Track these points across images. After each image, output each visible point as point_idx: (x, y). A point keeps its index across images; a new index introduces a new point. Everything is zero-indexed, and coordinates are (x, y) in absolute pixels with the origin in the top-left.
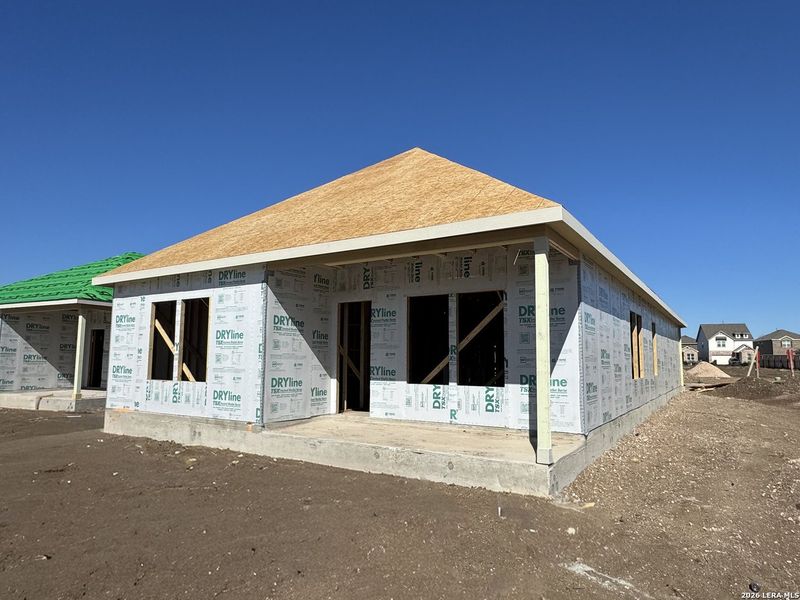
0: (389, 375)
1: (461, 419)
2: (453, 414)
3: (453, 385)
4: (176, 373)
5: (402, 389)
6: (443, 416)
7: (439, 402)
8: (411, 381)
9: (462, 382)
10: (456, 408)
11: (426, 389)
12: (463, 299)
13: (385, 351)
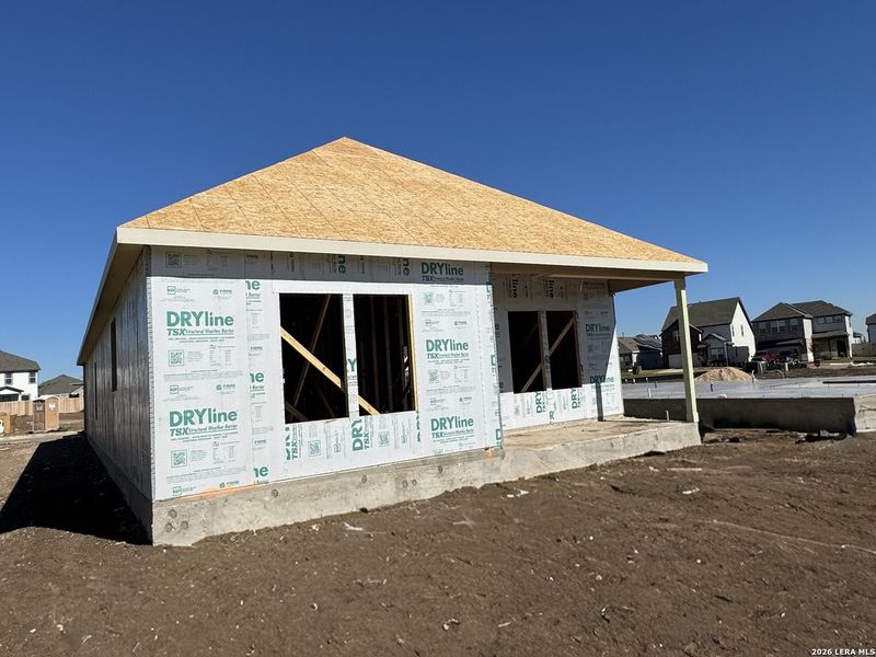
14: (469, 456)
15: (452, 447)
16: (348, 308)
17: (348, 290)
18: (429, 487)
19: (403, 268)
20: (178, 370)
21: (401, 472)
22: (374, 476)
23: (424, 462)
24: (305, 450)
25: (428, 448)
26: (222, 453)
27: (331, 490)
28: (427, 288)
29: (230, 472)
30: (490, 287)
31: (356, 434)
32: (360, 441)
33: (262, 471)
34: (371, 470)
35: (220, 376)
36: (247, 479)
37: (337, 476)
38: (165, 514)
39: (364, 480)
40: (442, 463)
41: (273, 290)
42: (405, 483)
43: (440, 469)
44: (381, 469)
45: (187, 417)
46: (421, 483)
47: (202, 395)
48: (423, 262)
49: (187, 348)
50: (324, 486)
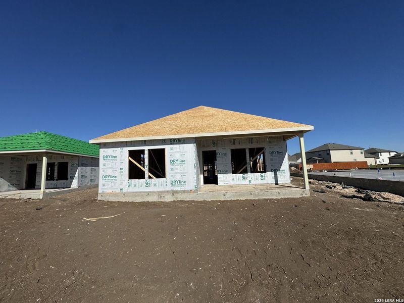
0: (226, 172)
1: (252, 182)
2: (250, 181)
3: (249, 173)
4: (146, 176)
5: (230, 176)
6: (247, 182)
7: (244, 179)
8: (233, 173)
9: (252, 172)
10: (251, 179)
11: (240, 176)
12: (250, 149)
13: (223, 165)
14: (184, 192)
15: (178, 189)
16: (146, 153)
17: (146, 148)
18: (168, 199)
19: (164, 142)
20: (105, 167)
21: (160, 194)
22: (151, 194)
23: (168, 192)
24: (133, 186)
25: (169, 188)
26: (113, 184)
27: (139, 196)
28: (171, 146)
29: (115, 189)
30: (195, 144)
31: (147, 183)
32: (147, 185)
33: (122, 189)
34: (150, 192)
35: (113, 168)
36: (118, 191)
37: (141, 192)
38: (100, 196)
39: (148, 194)
40: (174, 193)
41: (126, 150)
42: (161, 197)
43: (173, 194)
44: (154, 192)
45: (106, 177)
46: (166, 197)
47: (110, 172)
48: (170, 139)
49: (107, 163)
50: (137, 194)
